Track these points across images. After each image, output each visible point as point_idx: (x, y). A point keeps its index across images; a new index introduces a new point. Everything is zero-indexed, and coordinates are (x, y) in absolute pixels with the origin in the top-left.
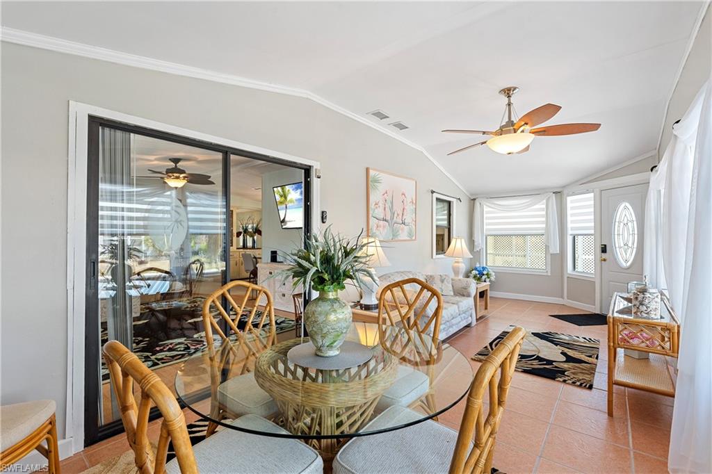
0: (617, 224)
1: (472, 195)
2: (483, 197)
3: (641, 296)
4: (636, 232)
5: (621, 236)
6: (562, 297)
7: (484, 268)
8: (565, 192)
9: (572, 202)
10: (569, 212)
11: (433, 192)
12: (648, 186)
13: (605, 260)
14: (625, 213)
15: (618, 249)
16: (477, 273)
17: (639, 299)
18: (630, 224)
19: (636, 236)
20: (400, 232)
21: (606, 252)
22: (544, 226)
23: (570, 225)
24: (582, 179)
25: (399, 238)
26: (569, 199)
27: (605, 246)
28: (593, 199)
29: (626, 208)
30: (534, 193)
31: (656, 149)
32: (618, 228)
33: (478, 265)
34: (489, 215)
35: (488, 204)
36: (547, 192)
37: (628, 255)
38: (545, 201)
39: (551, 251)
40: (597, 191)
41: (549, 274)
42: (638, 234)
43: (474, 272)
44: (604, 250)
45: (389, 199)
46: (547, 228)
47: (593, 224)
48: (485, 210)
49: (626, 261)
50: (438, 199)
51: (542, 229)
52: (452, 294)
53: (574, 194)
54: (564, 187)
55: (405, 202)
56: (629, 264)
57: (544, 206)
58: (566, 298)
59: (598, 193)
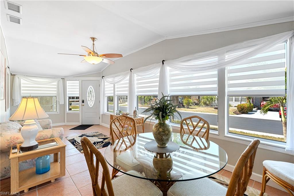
0: (88, 93)
5: (89, 97)
8: (66, 79)
9: (68, 83)
13: (83, 105)
15: (88, 101)
18: (92, 93)
19: (94, 97)
21: (84, 102)
22: (56, 92)
23: (68, 93)
24: (74, 75)
27: (84, 100)
28: (79, 83)
29: (91, 88)
30: (53, 77)
34: (24, 85)
36: (59, 78)
37: (91, 103)
38: (57, 81)
46: (58, 93)
47: (78, 93)
48: (22, 82)
51: (55, 94)
53: (70, 80)
54: (65, 77)
56: (92, 106)
57: (57, 84)
59: (81, 81)
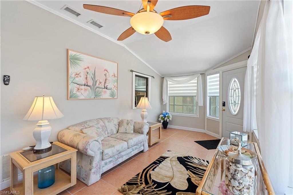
0: (230, 90)
1: (162, 75)
2: (167, 77)
3: (233, 167)
4: (240, 95)
5: (232, 97)
6: (204, 129)
7: (167, 113)
8: (206, 74)
9: (209, 79)
10: (208, 84)
11: (132, 71)
12: (247, 68)
13: (224, 110)
14: (235, 84)
15: (231, 104)
16: (163, 116)
17: (231, 171)
18: (237, 90)
19: (240, 97)
20: (103, 93)
21: (225, 106)
22: (196, 91)
23: (208, 91)
24: (214, 66)
25: (101, 97)
26: (208, 77)
27: (225, 102)
28: (219, 77)
29: (235, 81)
30: (191, 74)
31: (251, 47)
32: (231, 92)
33: (164, 112)
34: (170, 86)
35: (169, 80)
36: (198, 74)
37: (236, 108)
38: (197, 78)
39: (199, 105)
40: (221, 72)
41: (198, 117)
42: (241, 96)
43: (161, 116)
44: (224, 105)
45: (91, 72)
46: (197, 93)
47: (219, 91)
48: (168, 83)
49: (235, 111)
50: (136, 76)
51: (194, 93)
52: (132, 132)
53: (210, 74)
55: (107, 75)
56: (236, 113)
57: (196, 81)
58: (206, 129)
59: (221, 74)
